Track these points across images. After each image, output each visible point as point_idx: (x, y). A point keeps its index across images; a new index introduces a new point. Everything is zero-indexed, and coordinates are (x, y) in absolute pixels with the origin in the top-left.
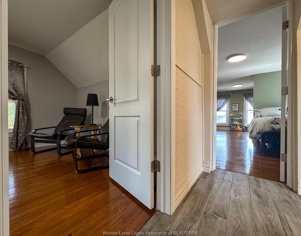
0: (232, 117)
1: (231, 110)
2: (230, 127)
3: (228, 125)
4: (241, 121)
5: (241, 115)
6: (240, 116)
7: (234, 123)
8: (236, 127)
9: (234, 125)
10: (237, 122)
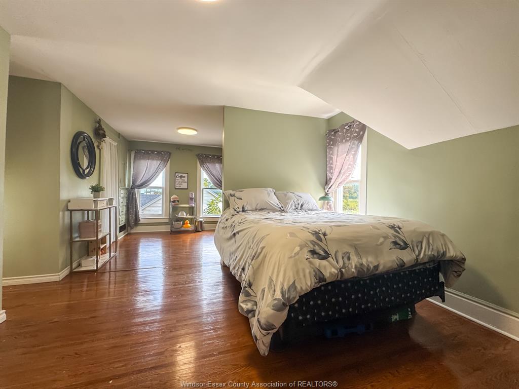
0: (174, 202)
1: (172, 187)
2: (170, 223)
3: (167, 221)
4: (192, 211)
5: (192, 199)
6: (190, 201)
7: (180, 214)
8: (184, 224)
9: (178, 220)
10: (185, 214)
